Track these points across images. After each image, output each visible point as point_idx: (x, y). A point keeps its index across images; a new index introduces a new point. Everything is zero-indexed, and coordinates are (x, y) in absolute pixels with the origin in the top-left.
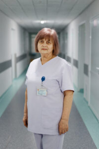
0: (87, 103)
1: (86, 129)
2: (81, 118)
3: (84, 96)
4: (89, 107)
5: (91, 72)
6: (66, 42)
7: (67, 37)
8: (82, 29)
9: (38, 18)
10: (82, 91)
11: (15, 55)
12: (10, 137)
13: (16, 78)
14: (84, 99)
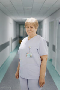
0: (55, 68)
1: (55, 84)
2: (51, 77)
3: (53, 64)
4: (56, 70)
5: (57, 50)
6: (41, 29)
7: (42, 27)
8: (51, 24)
9: (25, 17)
10: (51, 60)
11: (11, 38)
12: (11, 88)
13: (12, 52)
14: (53, 65)
